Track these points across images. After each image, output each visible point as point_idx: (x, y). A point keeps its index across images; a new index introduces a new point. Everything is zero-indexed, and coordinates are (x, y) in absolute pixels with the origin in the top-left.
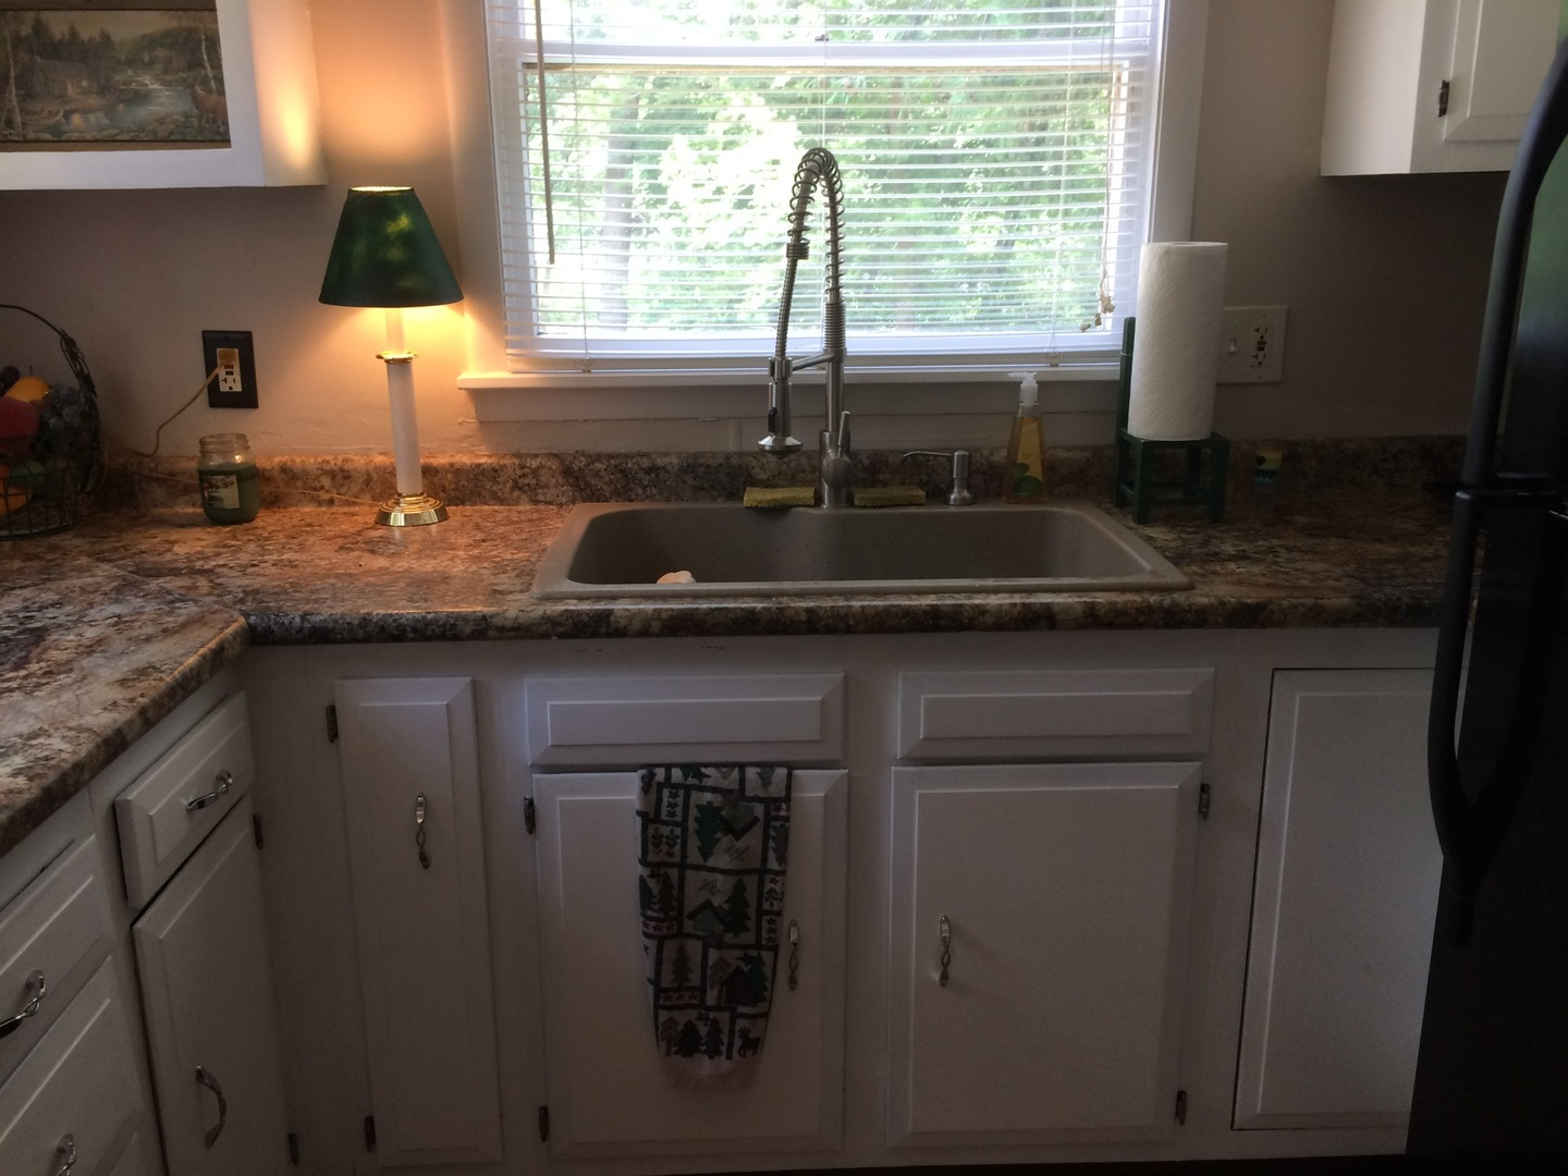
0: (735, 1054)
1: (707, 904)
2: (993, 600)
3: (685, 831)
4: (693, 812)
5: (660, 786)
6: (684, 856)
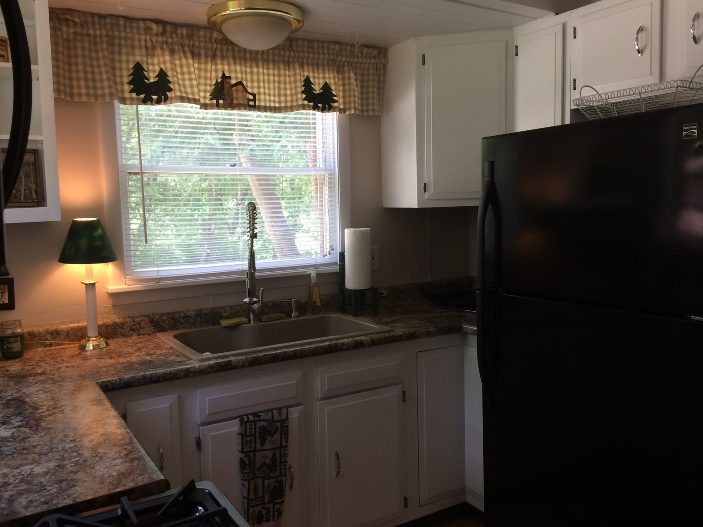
0: (275, 518)
1: (264, 463)
3: (255, 438)
4: (258, 430)
5: (246, 422)
6: (255, 447)
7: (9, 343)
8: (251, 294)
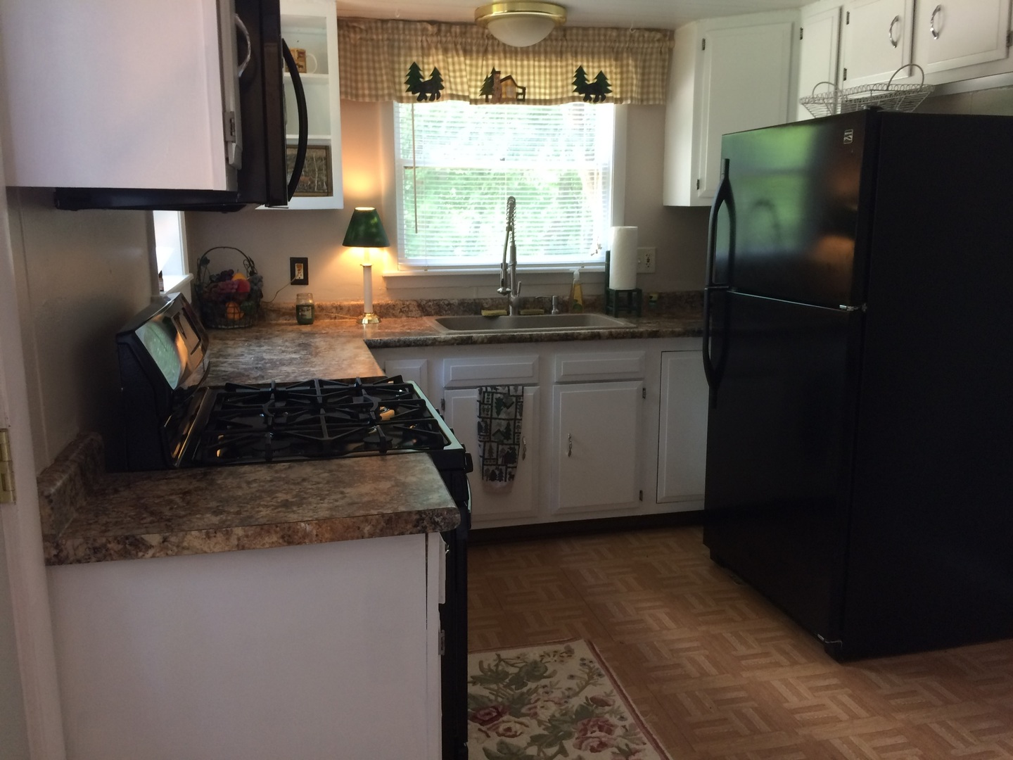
0: (507, 480)
1: (499, 431)
2: (583, 331)
3: (492, 407)
4: (494, 400)
5: (484, 392)
6: (491, 415)
7: (302, 311)
8: (504, 284)
